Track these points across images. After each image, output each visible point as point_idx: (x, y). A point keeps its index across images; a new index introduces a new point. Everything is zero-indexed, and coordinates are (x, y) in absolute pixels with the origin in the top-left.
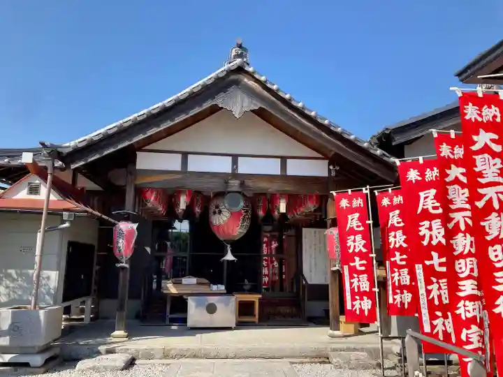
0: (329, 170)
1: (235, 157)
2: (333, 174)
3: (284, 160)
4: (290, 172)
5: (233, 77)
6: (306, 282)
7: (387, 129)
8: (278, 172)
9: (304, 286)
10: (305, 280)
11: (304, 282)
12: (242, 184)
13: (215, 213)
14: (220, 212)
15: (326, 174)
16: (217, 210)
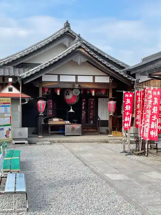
0: (110, 80)
1: (77, 76)
2: (111, 81)
3: (94, 76)
4: (96, 81)
5: (78, 49)
6: (100, 120)
7: (129, 69)
8: (92, 81)
9: (99, 121)
10: (99, 118)
11: (99, 119)
12: (79, 86)
13: (66, 95)
14: (69, 94)
15: (109, 82)
16: (68, 94)
